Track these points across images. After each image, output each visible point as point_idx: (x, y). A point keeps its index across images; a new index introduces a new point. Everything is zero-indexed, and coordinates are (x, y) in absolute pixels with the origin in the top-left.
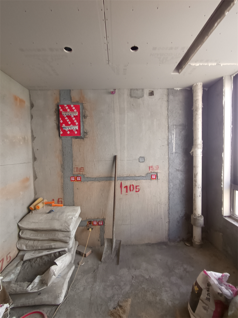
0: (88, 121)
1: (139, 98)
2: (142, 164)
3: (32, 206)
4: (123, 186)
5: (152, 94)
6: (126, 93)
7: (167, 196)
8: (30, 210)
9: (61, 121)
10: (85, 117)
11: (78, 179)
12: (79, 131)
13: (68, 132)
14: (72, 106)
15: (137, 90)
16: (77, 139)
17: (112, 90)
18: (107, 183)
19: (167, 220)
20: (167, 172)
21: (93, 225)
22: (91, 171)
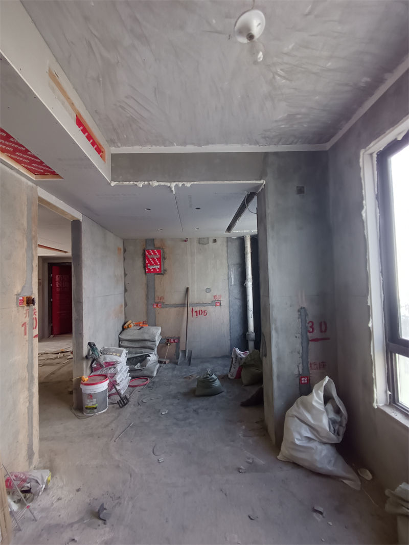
0: (167, 261)
1: (205, 245)
2: (208, 294)
3: (126, 325)
4: (194, 311)
5: (215, 241)
6: (196, 241)
7: (229, 318)
8: (123, 329)
9: (147, 262)
10: (165, 258)
11: (159, 305)
12: (160, 269)
13: (152, 270)
14: (155, 251)
15: (204, 238)
18: (181, 309)
19: (229, 338)
20: (228, 300)
21: (171, 342)
22: (169, 300)
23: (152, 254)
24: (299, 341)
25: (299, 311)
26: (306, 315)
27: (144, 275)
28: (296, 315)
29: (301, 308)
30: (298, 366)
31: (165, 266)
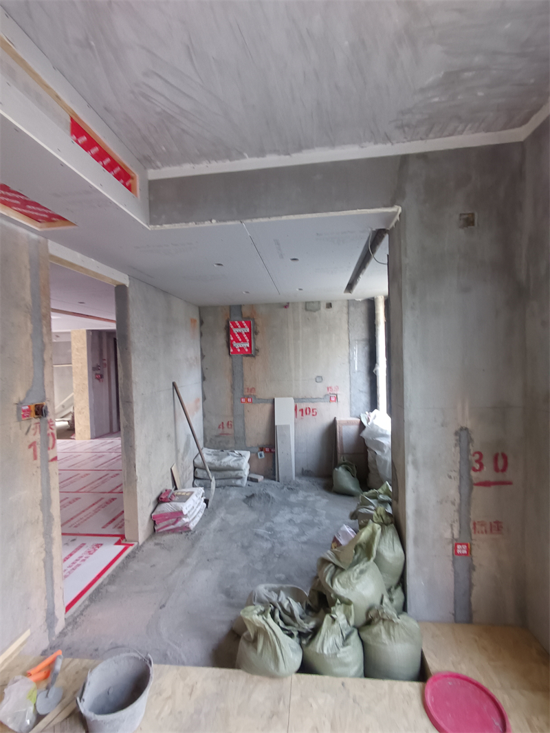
0: (259, 337)
1: (315, 311)
2: (319, 385)
4: (298, 409)
5: (329, 305)
6: (301, 306)
9: (232, 339)
10: (256, 333)
11: (249, 400)
12: (250, 348)
13: (239, 350)
14: (243, 322)
15: (313, 302)
16: (248, 358)
17: (285, 304)
21: (265, 452)
22: (263, 392)
23: (239, 327)
24: (455, 483)
25: (456, 433)
26: (470, 441)
27: (228, 357)
28: (452, 440)
29: (462, 429)
30: (451, 526)
31: (257, 344)
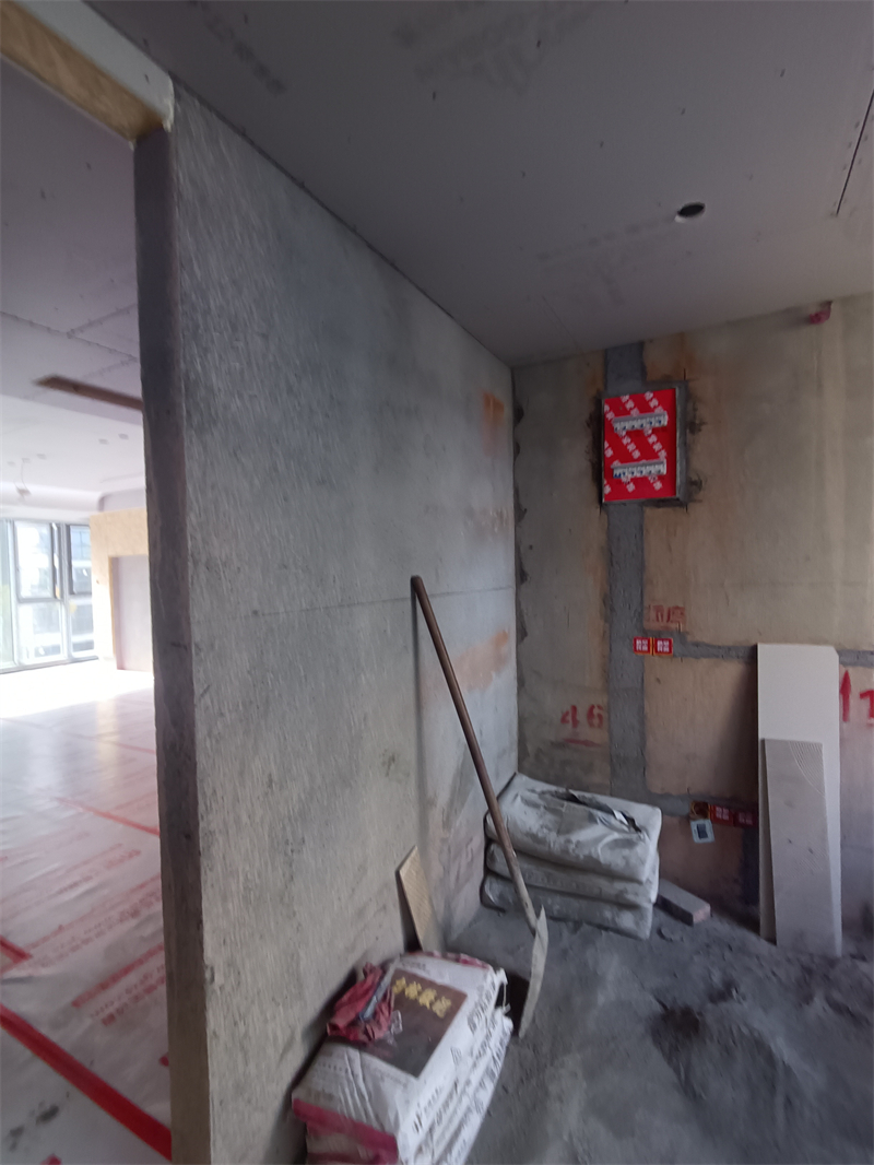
0: (704, 442)
4: (856, 690)
9: (609, 453)
10: (693, 427)
11: (663, 646)
12: (669, 479)
13: (631, 487)
14: (649, 395)
16: (661, 510)
17: (813, 310)
21: (715, 820)
22: (712, 621)
23: (635, 412)
27: (595, 510)
31: (696, 463)
